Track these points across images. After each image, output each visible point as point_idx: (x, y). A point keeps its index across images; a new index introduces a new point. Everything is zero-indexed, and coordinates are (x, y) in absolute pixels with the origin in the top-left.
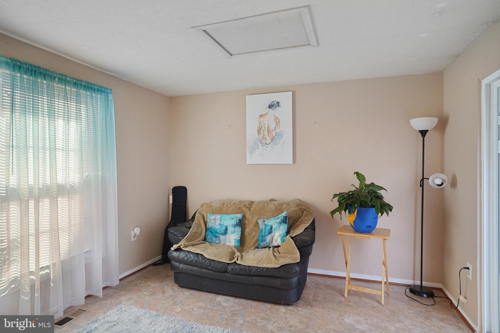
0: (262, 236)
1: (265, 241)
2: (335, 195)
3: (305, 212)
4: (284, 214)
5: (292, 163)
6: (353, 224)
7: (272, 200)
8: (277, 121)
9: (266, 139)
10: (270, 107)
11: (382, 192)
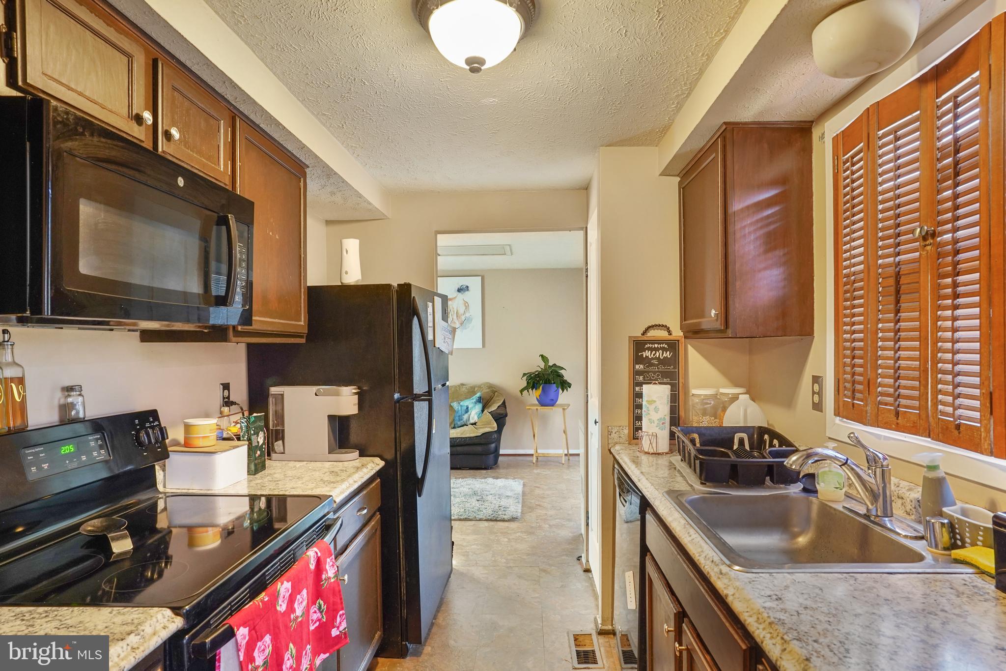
0: (459, 416)
1: (462, 420)
2: (524, 375)
3: (496, 393)
4: (478, 395)
5: (481, 347)
6: (538, 398)
7: (463, 385)
8: (467, 305)
9: (455, 323)
10: (459, 290)
11: (562, 372)
